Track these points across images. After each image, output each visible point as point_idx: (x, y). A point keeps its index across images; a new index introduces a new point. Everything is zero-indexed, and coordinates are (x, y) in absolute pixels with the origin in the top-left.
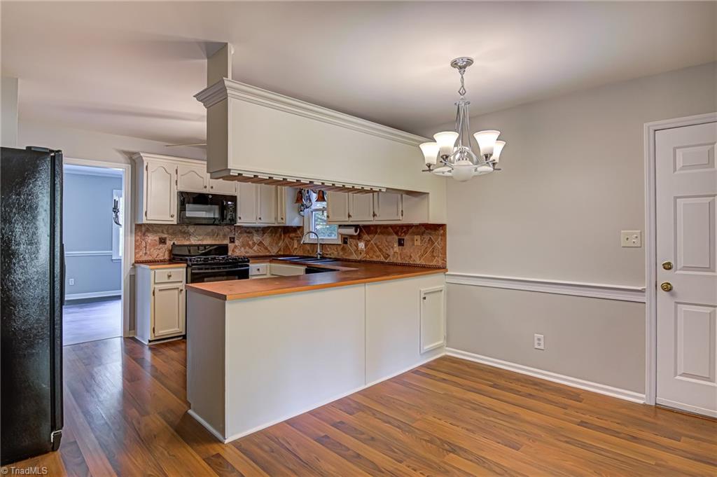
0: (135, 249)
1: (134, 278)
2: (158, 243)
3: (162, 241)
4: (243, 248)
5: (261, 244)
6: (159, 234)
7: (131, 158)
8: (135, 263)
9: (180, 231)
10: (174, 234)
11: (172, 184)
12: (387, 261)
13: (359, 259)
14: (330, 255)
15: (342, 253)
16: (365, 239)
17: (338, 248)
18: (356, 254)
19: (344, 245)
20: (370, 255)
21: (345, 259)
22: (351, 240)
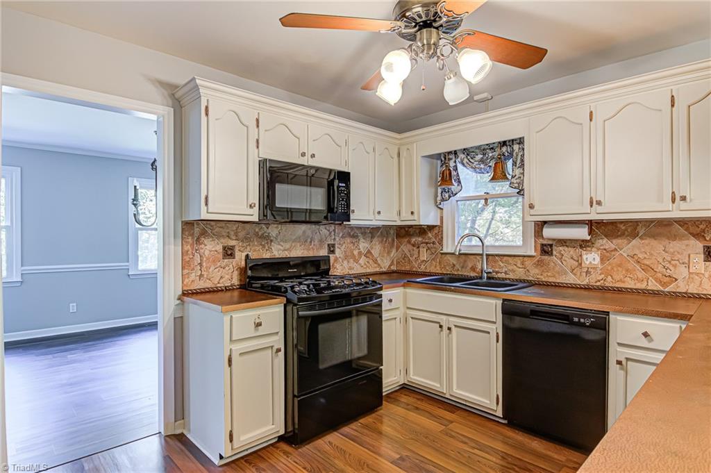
0: (183, 268)
1: (182, 322)
2: (221, 256)
3: (229, 253)
4: (345, 262)
5: (368, 254)
6: (222, 240)
7: (173, 95)
8: (184, 294)
9: (256, 234)
10: (247, 239)
11: (250, 146)
12: (666, 290)
13: (585, 283)
14: (506, 273)
15: (537, 271)
16: (602, 248)
17: (528, 262)
18: (575, 275)
19: (543, 257)
20: (617, 277)
21: (546, 282)
22: (561, 248)
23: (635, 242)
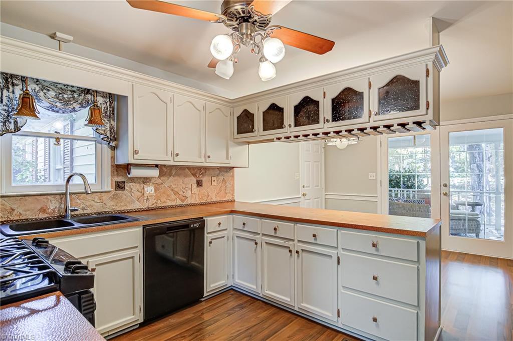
12: (184, 204)
13: (146, 207)
14: (83, 209)
15: (112, 203)
16: (155, 182)
17: (105, 197)
18: (140, 202)
19: (117, 192)
20: (163, 201)
21: (120, 211)
22: (130, 184)
23: (171, 178)
